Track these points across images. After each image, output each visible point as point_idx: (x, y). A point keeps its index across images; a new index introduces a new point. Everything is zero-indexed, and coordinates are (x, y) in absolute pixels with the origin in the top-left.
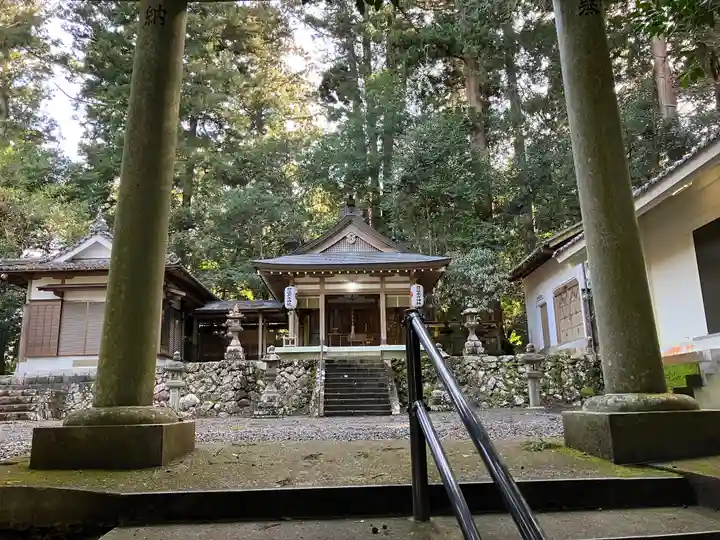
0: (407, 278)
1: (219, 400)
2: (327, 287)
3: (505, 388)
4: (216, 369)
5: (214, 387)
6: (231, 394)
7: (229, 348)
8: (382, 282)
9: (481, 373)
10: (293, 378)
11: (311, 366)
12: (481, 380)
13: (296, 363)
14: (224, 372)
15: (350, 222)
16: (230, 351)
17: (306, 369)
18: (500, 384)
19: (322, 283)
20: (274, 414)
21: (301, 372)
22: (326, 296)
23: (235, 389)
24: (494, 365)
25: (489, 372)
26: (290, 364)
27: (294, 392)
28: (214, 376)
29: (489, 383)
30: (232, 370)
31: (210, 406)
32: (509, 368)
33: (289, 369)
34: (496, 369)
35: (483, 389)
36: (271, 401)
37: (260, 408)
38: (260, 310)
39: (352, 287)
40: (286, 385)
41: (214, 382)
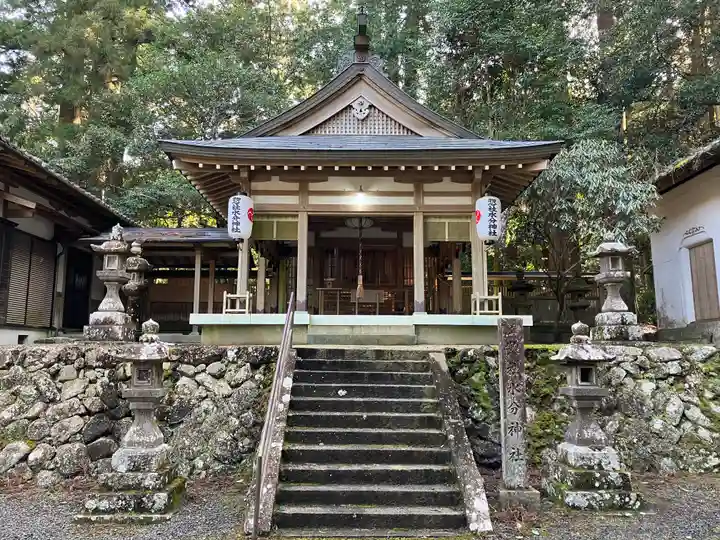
0: (467, 187)
1: (41, 439)
2: (314, 200)
3: (707, 423)
4: (49, 365)
5: (39, 406)
6: (76, 423)
7: (94, 317)
8: (419, 192)
9: (647, 387)
10: (222, 388)
11: (264, 361)
12: (649, 403)
13: (231, 355)
14: (67, 371)
15: (360, 77)
16: (97, 323)
17: (255, 367)
18: (695, 413)
19: (303, 192)
20: (140, 508)
21: (242, 374)
22: (309, 217)
23: (89, 413)
24: (674, 369)
25: (663, 384)
26: (220, 356)
27: (222, 422)
28: (43, 380)
29: (670, 409)
30: (87, 367)
31: (20, 455)
32: (707, 375)
33: (215, 367)
34: (680, 378)
35: (657, 424)
36: (136, 469)
37: (106, 487)
38: (198, 244)
39: (360, 200)
40: (205, 405)
41: (41, 395)
